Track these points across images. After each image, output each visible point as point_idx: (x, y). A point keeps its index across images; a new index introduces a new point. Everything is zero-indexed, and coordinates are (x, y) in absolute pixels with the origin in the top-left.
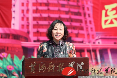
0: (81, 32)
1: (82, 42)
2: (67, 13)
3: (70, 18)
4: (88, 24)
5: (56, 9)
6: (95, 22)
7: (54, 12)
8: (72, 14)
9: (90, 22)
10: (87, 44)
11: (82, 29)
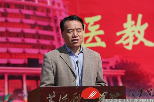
2: (32, 26)
3: (37, 33)
4: (62, 42)
5: (18, 20)
7: (14, 25)
8: (40, 29)
11: (53, 48)
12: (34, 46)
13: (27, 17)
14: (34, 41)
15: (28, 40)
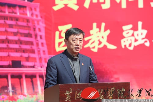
0: (32, 55)
1: (33, 67)
2: (15, 34)
3: (19, 40)
4: (40, 46)
5: (3, 29)
6: (47, 44)
8: (21, 36)
9: (42, 44)
10: (39, 68)
11: (33, 52)
12: (17, 50)
13: (11, 26)
14: (16, 46)
15: (12, 46)
